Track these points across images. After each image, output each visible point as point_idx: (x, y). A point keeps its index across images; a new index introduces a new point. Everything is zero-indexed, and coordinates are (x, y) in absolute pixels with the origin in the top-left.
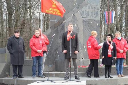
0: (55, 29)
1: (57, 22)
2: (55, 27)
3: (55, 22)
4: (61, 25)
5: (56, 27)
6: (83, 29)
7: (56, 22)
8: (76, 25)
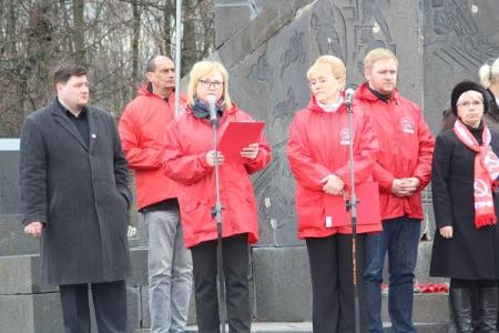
0: (250, 59)
1: (260, 10)
2: (247, 48)
3: (249, 13)
4: (287, 32)
5: (253, 46)
6: (421, 51)
7: (253, 16)
8: (376, 29)
